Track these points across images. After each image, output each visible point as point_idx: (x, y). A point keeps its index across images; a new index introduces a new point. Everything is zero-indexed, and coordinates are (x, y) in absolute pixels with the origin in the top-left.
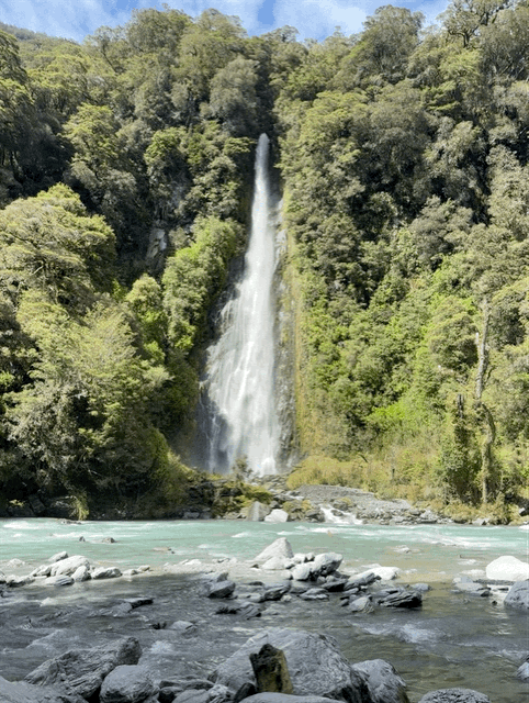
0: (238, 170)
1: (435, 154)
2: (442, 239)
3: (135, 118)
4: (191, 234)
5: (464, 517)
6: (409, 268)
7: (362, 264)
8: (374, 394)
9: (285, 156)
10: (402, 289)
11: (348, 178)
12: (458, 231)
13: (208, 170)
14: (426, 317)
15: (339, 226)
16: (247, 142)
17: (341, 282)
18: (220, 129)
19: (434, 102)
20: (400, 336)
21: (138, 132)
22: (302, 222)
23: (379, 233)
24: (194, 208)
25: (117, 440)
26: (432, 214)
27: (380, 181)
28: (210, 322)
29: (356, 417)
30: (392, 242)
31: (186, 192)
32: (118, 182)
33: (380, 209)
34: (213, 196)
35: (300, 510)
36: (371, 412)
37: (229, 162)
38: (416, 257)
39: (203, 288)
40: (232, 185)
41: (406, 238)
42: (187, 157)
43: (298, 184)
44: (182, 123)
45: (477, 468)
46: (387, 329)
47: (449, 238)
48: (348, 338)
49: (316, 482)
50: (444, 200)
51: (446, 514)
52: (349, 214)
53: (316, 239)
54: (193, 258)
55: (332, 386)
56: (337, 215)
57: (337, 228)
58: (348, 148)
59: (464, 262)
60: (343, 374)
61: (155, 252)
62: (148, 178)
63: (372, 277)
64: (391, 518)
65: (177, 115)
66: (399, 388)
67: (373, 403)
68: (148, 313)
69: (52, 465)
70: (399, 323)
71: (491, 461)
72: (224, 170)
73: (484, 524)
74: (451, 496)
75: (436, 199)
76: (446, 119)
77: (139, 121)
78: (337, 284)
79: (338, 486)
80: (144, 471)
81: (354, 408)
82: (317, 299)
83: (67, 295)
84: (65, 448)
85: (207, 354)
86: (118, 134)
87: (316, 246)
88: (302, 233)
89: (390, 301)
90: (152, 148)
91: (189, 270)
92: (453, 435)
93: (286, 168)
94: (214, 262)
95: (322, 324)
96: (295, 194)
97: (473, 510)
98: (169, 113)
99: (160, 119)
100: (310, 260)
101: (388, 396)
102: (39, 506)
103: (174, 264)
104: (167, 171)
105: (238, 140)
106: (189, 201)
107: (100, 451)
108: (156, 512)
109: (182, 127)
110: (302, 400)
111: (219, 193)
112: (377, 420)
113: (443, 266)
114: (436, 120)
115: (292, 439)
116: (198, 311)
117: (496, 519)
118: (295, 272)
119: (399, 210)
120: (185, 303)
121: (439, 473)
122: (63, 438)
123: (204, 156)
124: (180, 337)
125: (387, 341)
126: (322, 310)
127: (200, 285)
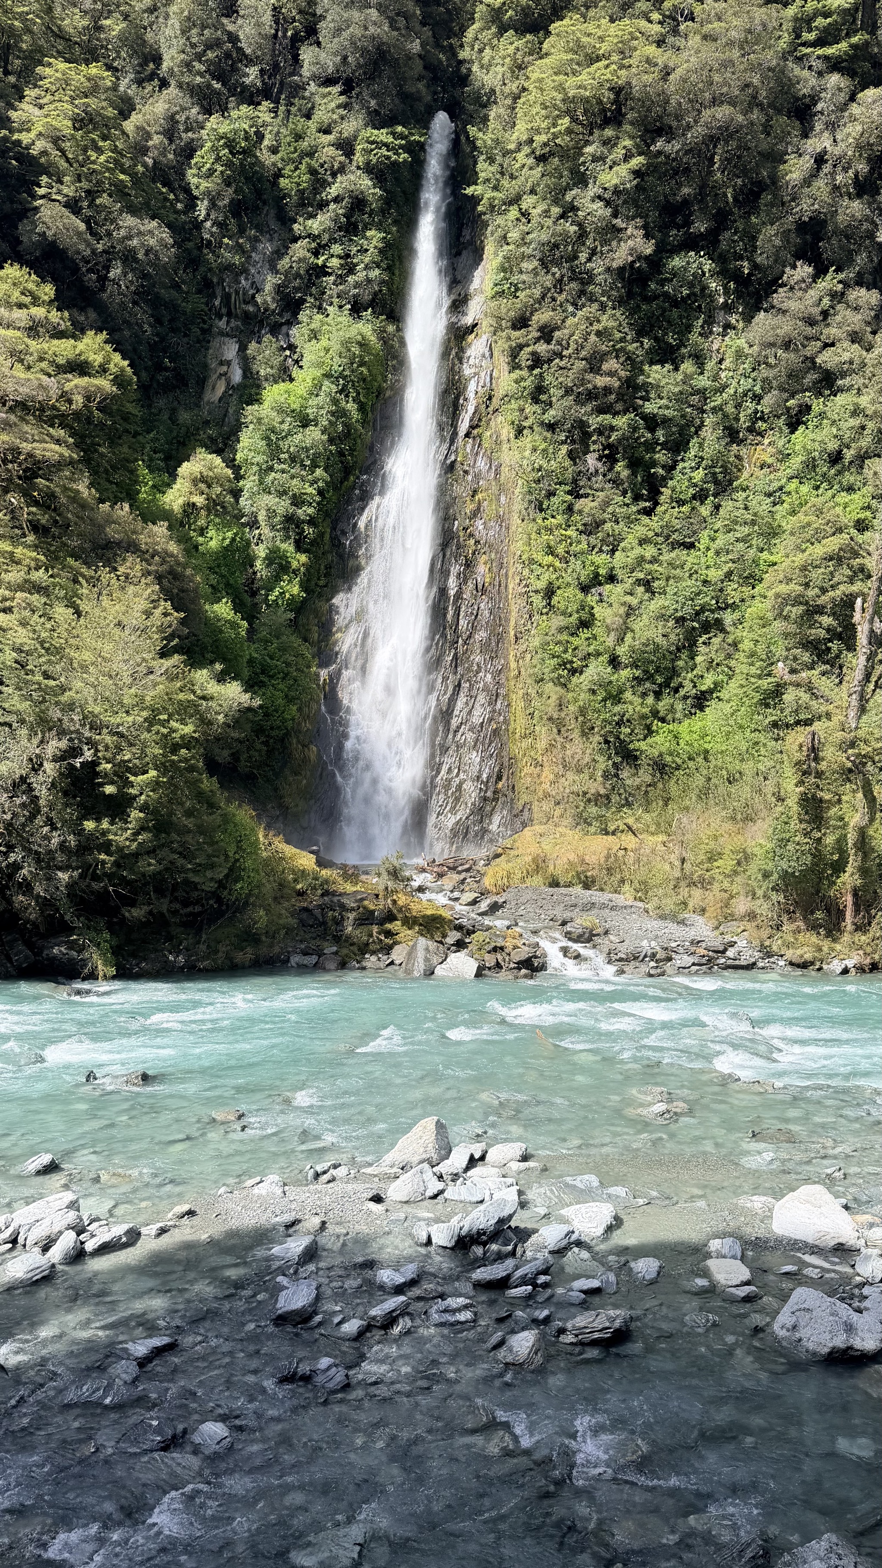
0: (388, 201)
1: (807, 163)
2: (812, 360)
3: (164, 84)
4: (292, 347)
5: (808, 956)
6: (744, 422)
7: (645, 417)
8: (658, 695)
9: (484, 169)
10: (725, 470)
11: (619, 223)
12: (846, 344)
13: (322, 205)
14: (772, 533)
15: (599, 334)
16: (402, 136)
17: (600, 459)
18: (345, 106)
19: (811, 36)
20: (714, 575)
21: (172, 119)
22: (521, 322)
23: (682, 344)
24: (297, 289)
25: (156, 836)
26: (793, 305)
27: (688, 223)
28: (336, 543)
29: (622, 742)
30: (710, 365)
31: (279, 254)
32: (135, 242)
33: (685, 292)
34: (335, 262)
35: (502, 948)
36: (649, 732)
37: (365, 183)
38: (757, 398)
39: (319, 472)
40: (374, 238)
41: (739, 355)
42: (279, 174)
43: (514, 235)
44: (266, 93)
45: (839, 867)
46: (690, 558)
47: (828, 359)
48: (612, 578)
49: (537, 880)
50: (820, 272)
51: (775, 948)
52: (621, 302)
53: (549, 361)
54: (296, 406)
55: (575, 680)
56: (595, 306)
57: (593, 338)
58: (619, 153)
59: (855, 413)
60: (598, 654)
61: (221, 388)
62: (198, 225)
63: (664, 446)
64: (670, 959)
65: (252, 75)
66: (708, 683)
67: (655, 713)
68: (212, 533)
69: (39, 889)
70: (714, 546)
71: (865, 856)
72: (358, 203)
73: (846, 971)
74: (785, 918)
75: (804, 270)
76: (835, 79)
77: (172, 91)
78: (591, 461)
79: (578, 890)
80: (211, 886)
81: (619, 724)
82: (551, 494)
83: (44, 519)
84: (60, 858)
85: (332, 610)
86: (129, 126)
87: (549, 379)
88: (521, 347)
89: (701, 496)
90: (203, 157)
91: (289, 434)
92: (796, 808)
93: (489, 194)
94: (339, 413)
95: (560, 550)
96: (507, 258)
97: (826, 945)
98: (234, 69)
99: (217, 86)
100: (537, 408)
101: (685, 698)
102: (21, 953)
103: (259, 420)
104: (237, 209)
105: (383, 135)
106: (286, 273)
107: (125, 859)
108: (240, 957)
109: (266, 104)
110: (518, 704)
111: (348, 256)
112: (663, 749)
113: (812, 420)
114: (813, 82)
115: (499, 778)
116: (312, 522)
117: (868, 961)
118: (507, 432)
119: (727, 292)
120: (283, 506)
121: (766, 875)
122: (55, 841)
123: (313, 172)
124: (277, 578)
125: (690, 585)
126: (560, 519)
127: (314, 466)
